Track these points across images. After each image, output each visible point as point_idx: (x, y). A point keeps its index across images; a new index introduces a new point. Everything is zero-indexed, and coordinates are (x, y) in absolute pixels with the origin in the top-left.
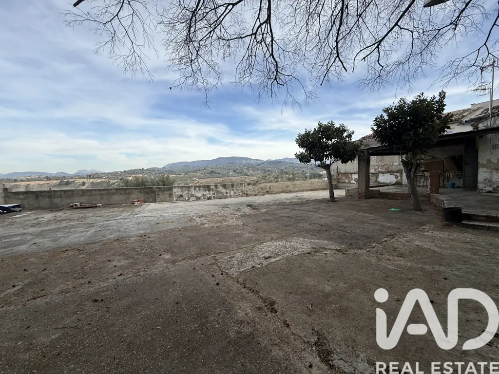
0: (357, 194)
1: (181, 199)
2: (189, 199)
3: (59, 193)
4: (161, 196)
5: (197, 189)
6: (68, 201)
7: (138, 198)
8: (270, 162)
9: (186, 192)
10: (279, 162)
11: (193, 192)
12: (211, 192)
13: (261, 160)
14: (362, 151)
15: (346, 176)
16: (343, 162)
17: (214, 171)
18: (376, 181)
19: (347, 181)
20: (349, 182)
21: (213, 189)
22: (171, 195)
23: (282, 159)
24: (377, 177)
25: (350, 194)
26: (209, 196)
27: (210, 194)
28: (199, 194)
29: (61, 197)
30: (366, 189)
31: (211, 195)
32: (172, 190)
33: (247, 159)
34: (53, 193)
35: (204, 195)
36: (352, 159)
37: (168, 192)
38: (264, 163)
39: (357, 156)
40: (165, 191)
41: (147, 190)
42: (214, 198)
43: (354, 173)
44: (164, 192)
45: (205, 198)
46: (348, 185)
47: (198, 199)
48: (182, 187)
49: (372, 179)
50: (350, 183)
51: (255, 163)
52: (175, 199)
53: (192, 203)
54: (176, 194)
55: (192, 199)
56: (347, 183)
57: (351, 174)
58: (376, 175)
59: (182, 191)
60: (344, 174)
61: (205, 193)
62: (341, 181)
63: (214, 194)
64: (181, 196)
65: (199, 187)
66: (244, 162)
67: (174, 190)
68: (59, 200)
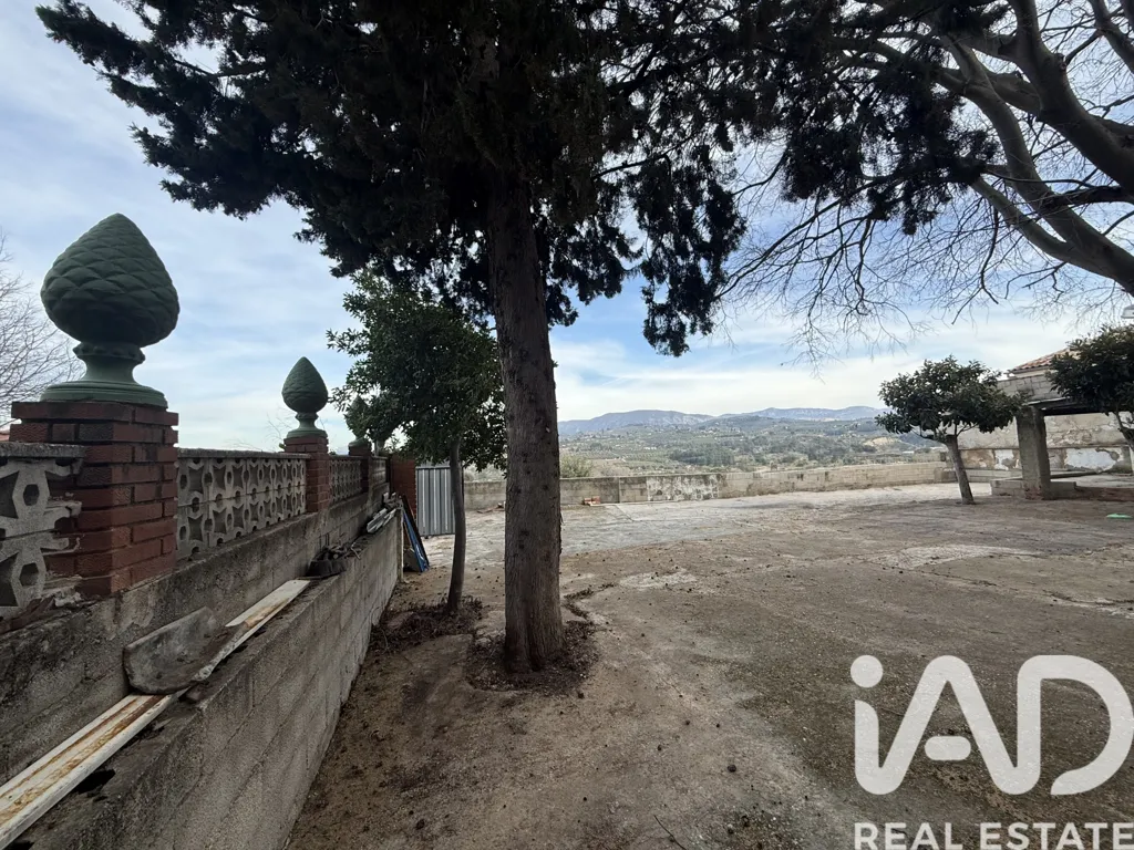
0: (1023, 492)
1: (660, 497)
2: (672, 499)
3: (482, 487)
4: (628, 493)
5: (686, 480)
6: (494, 499)
7: (589, 495)
8: (729, 420)
9: (668, 485)
10: (751, 420)
11: (679, 485)
12: (710, 487)
13: (706, 416)
14: (1026, 409)
15: (980, 455)
16: (984, 429)
17: (598, 445)
18: (1062, 465)
19: (984, 465)
20: (990, 468)
21: (712, 481)
22: (642, 491)
23: (760, 412)
24: (1063, 457)
25: (1002, 491)
26: (706, 493)
27: (707, 490)
28: (689, 490)
29: (484, 492)
30: (1042, 482)
31: (710, 492)
32: (645, 482)
33: (672, 414)
34: (474, 487)
35: (698, 491)
36: (1003, 424)
37: (638, 486)
38: (714, 422)
39: (1014, 418)
40: (633, 483)
41: (603, 483)
42: (716, 496)
43: (1001, 449)
44: (633, 487)
45: (699, 497)
46: (989, 473)
47: (688, 498)
48: (661, 478)
49: (1053, 460)
50: (993, 469)
51: (692, 423)
52: (649, 498)
53: (679, 505)
54: (652, 489)
55: (677, 498)
56: (984, 469)
57: (994, 450)
58: (1062, 451)
59: (661, 484)
60: (975, 449)
61: (699, 488)
62: (970, 466)
63: (715, 490)
64: (660, 493)
65: (689, 477)
66: (666, 421)
67: (649, 482)
68: (481, 497)
